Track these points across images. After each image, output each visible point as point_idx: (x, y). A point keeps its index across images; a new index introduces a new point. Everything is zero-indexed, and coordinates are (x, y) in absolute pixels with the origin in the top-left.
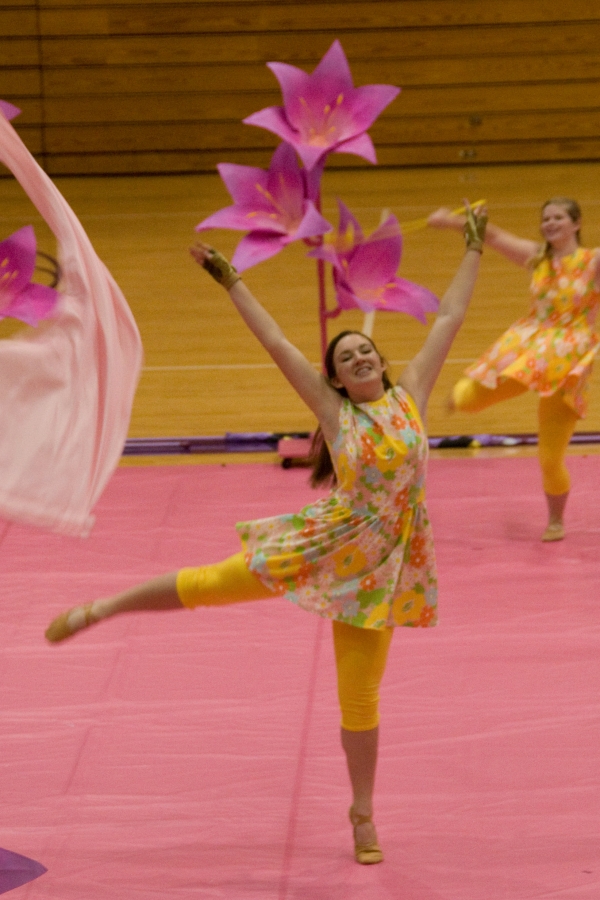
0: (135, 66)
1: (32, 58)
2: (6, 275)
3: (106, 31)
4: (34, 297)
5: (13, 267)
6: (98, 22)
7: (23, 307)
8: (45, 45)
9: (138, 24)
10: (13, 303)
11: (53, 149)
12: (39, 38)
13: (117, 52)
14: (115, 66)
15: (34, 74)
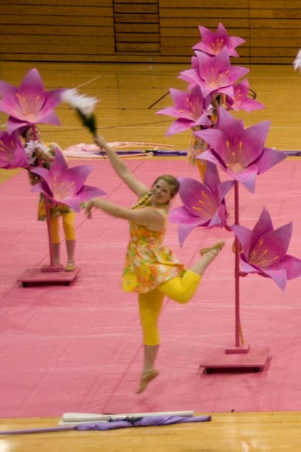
0: (281, 28)
1: (247, 25)
2: (239, 95)
3: (272, 17)
4: (249, 103)
5: (241, 93)
6: (269, 14)
7: (245, 106)
8: (251, 20)
9: (282, 15)
10: (242, 104)
11: (253, 55)
12: (249, 18)
13: (275, 24)
14: (275, 28)
15: (247, 30)
